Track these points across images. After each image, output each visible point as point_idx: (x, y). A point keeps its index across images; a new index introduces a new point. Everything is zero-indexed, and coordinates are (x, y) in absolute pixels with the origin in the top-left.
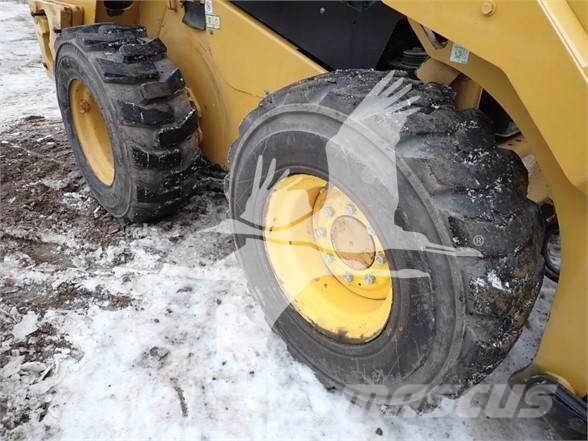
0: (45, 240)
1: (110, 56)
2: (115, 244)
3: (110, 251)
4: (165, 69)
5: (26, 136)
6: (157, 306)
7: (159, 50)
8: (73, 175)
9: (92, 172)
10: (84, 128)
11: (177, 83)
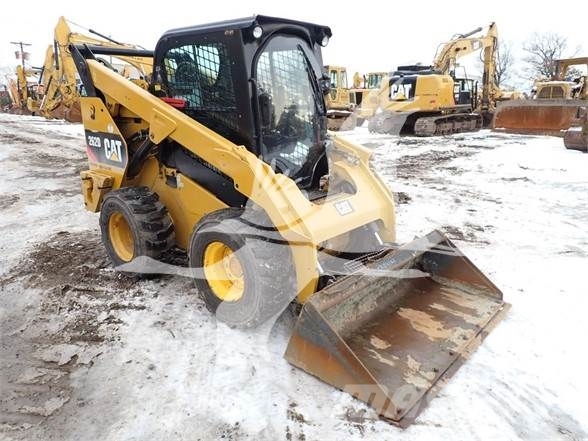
0: (97, 289)
1: (135, 202)
2: (133, 288)
3: (131, 291)
4: (159, 206)
5: (62, 244)
6: (158, 309)
7: (156, 197)
8: (100, 261)
9: (117, 256)
10: (114, 235)
11: (164, 211)
